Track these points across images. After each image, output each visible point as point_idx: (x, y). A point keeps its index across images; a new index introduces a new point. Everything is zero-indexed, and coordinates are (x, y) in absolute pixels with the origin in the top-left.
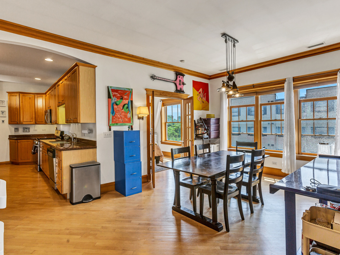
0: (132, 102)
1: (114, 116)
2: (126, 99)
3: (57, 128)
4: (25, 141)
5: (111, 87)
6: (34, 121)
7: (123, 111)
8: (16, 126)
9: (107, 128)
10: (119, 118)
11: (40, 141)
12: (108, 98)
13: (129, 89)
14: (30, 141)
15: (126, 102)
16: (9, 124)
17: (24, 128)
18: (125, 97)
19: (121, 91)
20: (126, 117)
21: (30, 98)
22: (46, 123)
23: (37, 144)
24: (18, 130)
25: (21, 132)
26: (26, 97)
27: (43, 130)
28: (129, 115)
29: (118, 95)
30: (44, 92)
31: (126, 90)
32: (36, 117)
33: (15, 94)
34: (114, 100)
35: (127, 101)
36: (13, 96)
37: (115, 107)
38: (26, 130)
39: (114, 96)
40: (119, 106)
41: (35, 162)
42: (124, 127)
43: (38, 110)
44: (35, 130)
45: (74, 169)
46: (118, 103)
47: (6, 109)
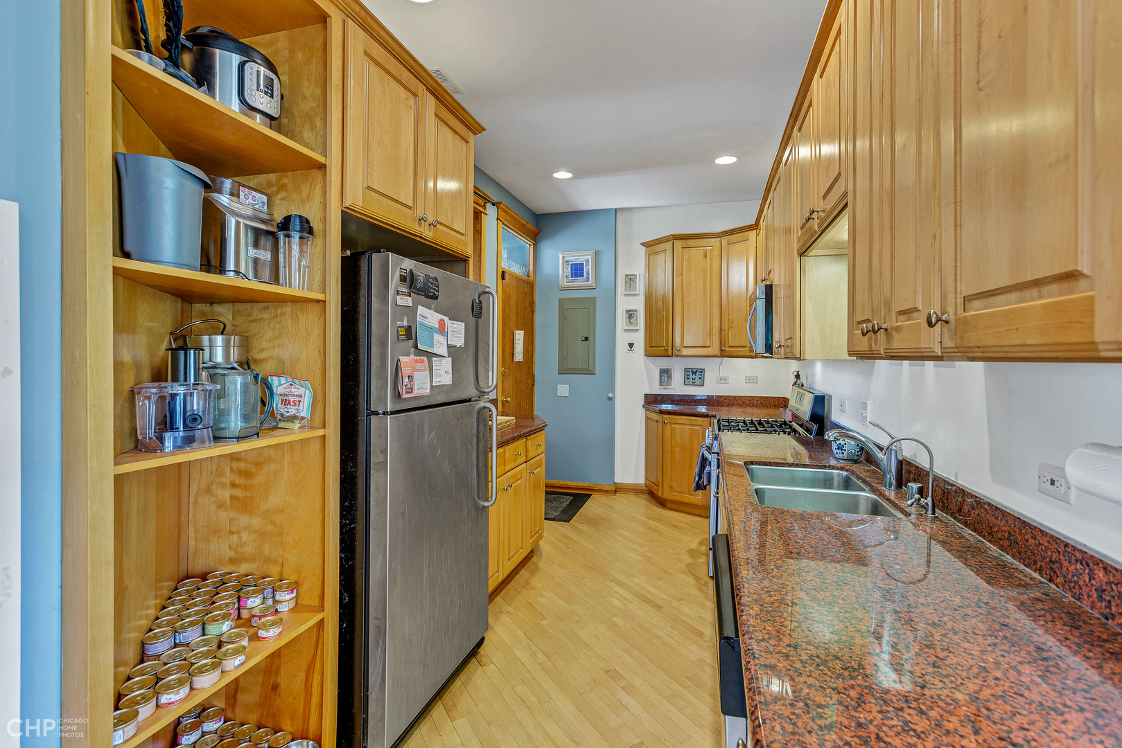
3: (798, 376)
4: (685, 422)
6: (717, 344)
8: (664, 363)
14: (700, 423)
16: (647, 353)
17: (686, 370)
21: (705, 256)
24: (670, 377)
25: (678, 387)
26: (694, 251)
27: (749, 379)
30: (754, 220)
32: (722, 327)
33: (663, 246)
36: (657, 253)
38: (694, 377)
43: (730, 298)
44: (721, 379)
47: (639, 304)
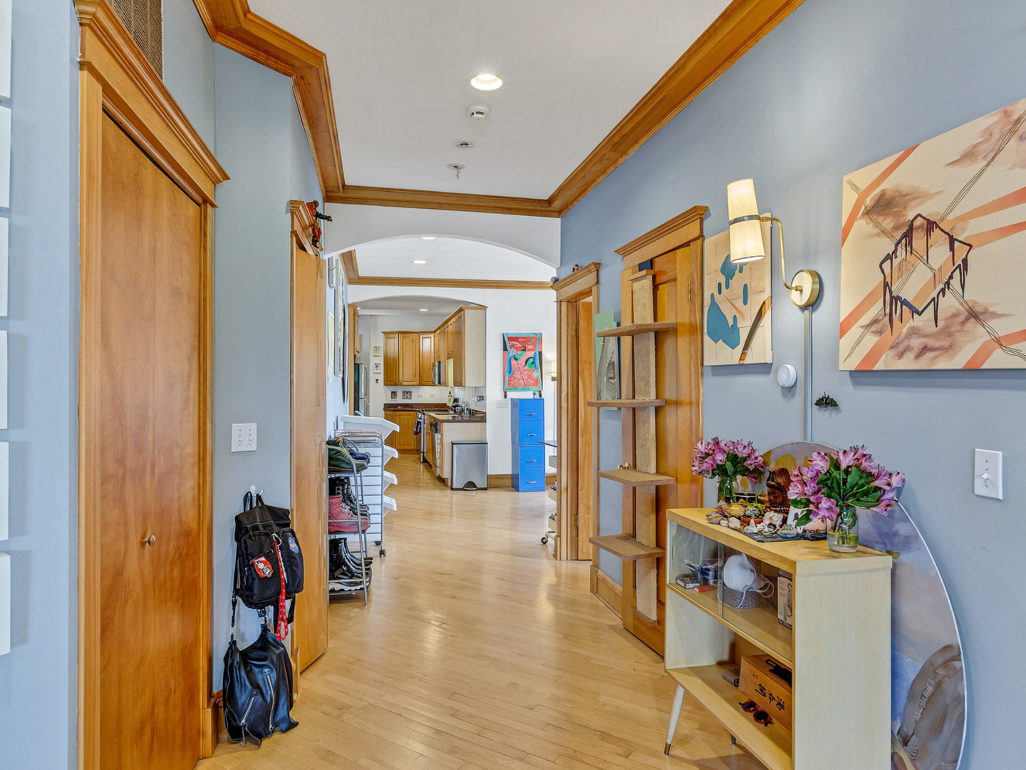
0: (540, 353)
1: (512, 376)
2: (530, 350)
3: (448, 393)
4: (406, 414)
5: (507, 334)
6: (418, 380)
7: (525, 368)
8: (394, 388)
9: (501, 394)
10: (519, 380)
11: (424, 414)
12: (504, 350)
13: (536, 334)
14: (411, 413)
15: (531, 354)
16: (385, 385)
17: (404, 392)
18: (530, 347)
19: (524, 338)
20: (530, 377)
22: (433, 385)
23: (420, 419)
24: (396, 395)
25: (400, 400)
26: (408, 339)
27: (431, 396)
28: (536, 374)
29: (519, 345)
30: (433, 330)
31: (531, 336)
32: (420, 373)
33: (393, 335)
34: (512, 352)
35: (533, 352)
36: (390, 338)
37: (514, 362)
38: (407, 395)
39: (511, 347)
40: (519, 362)
41: (418, 451)
42: (528, 392)
44: (419, 396)
45: (455, 446)
46: (517, 357)
47: (381, 361)
